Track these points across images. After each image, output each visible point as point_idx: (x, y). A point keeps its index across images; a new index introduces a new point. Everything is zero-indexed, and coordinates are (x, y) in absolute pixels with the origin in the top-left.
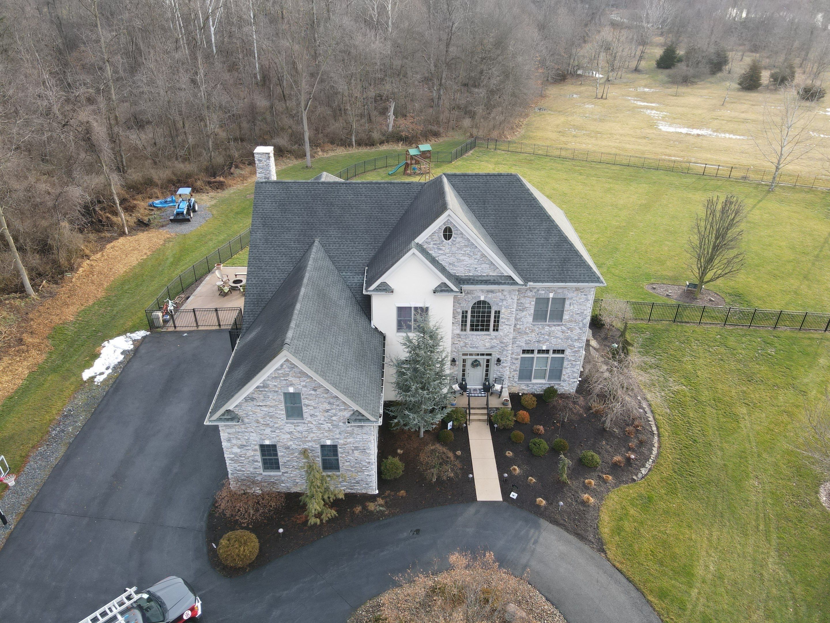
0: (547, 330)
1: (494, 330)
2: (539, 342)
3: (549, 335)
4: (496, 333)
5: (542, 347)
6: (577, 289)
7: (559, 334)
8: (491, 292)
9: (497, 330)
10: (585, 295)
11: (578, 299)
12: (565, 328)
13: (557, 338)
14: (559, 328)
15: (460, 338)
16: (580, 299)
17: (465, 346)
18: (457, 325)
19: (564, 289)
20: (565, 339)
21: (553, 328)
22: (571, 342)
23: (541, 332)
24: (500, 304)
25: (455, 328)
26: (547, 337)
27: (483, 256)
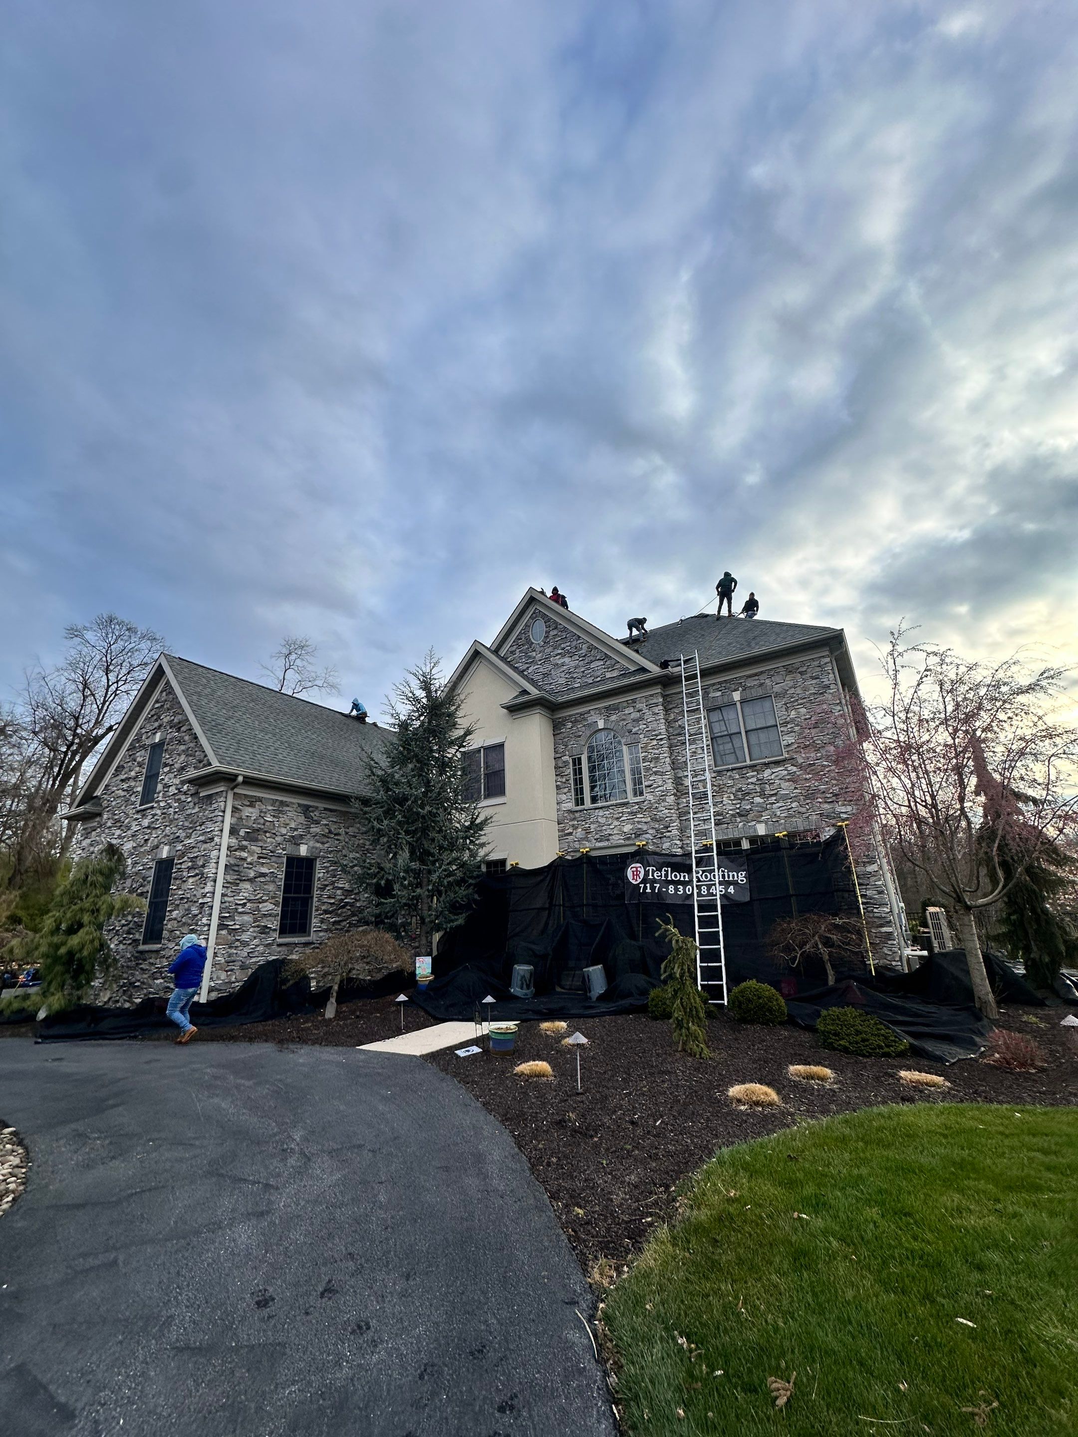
0: (754, 780)
1: (635, 795)
2: (743, 814)
3: (762, 794)
4: (639, 799)
5: (755, 830)
6: (789, 670)
7: (786, 788)
8: (615, 710)
9: (641, 794)
10: (813, 678)
11: (799, 691)
12: (795, 769)
13: (785, 798)
14: (780, 771)
15: (574, 819)
16: (805, 689)
17: (586, 839)
18: (566, 790)
19: (761, 677)
20: (806, 797)
21: (767, 773)
22: (826, 806)
23: (740, 789)
24: (634, 730)
25: (564, 797)
26: (758, 800)
27: (591, 648)
